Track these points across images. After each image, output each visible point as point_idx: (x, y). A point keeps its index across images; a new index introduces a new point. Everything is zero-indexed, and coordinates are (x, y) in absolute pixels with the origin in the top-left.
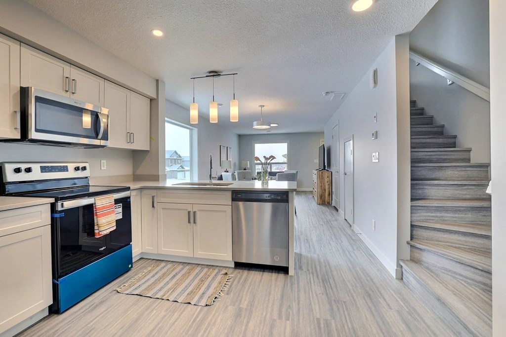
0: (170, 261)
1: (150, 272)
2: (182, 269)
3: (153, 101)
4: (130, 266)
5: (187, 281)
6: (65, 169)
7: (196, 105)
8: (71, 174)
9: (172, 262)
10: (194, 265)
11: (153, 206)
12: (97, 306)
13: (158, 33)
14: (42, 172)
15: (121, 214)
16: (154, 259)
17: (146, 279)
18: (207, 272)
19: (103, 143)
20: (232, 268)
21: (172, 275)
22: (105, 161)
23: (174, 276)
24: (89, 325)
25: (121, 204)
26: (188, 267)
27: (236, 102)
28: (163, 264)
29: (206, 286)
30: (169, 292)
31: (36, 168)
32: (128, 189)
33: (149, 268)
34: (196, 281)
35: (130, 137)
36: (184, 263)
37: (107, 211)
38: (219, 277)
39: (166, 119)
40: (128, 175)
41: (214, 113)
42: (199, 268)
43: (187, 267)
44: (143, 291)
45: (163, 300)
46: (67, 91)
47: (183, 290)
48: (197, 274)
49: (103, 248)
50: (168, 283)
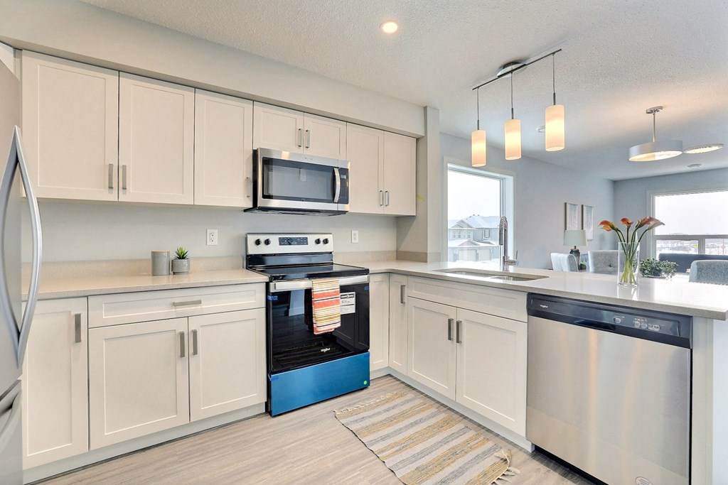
0: (422, 393)
1: (387, 401)
2: (433, 416)
3: (420, 141)
4: (365, 383)
5: (431, 441)
6: (304, 241)
7: (482, 133)
8: (311, 247)
9: (427, 396)
10: (456, 416)
11: (402, 302)
12: (306, 425)
13: (390, 28)
14: (280, 244)
15: (354, 306)
16: (403, 383)
17: (377, 410)
18: (471, 439)
19: (341, 207)
20: (526, 452)
21: (412, 420)
22: (357, 232)
23: (416, 423)
24: (284, 448)
25: (354, 293)
26: (443, 416)
27: (559, 109)
28: (411, 395)
29: (457, 467)
30: (393, 447)
31: (274, 240)
32: (366, 272)
33: (389, 395)
34: (446, 448)
35: (384, 197)
36: (443, 405)
37: (329, 300)
38: (490, 461)
39: (449, 165)
40: (389, 252)
41: (513, 142)
42: (460, 426)
43: (443, 414)
44: (362, 428)
45: (378, 460)
46: (300, 146)
47: (414, 456)
48: (453, 436)
49: (326, 350)
50: (401, 430)
